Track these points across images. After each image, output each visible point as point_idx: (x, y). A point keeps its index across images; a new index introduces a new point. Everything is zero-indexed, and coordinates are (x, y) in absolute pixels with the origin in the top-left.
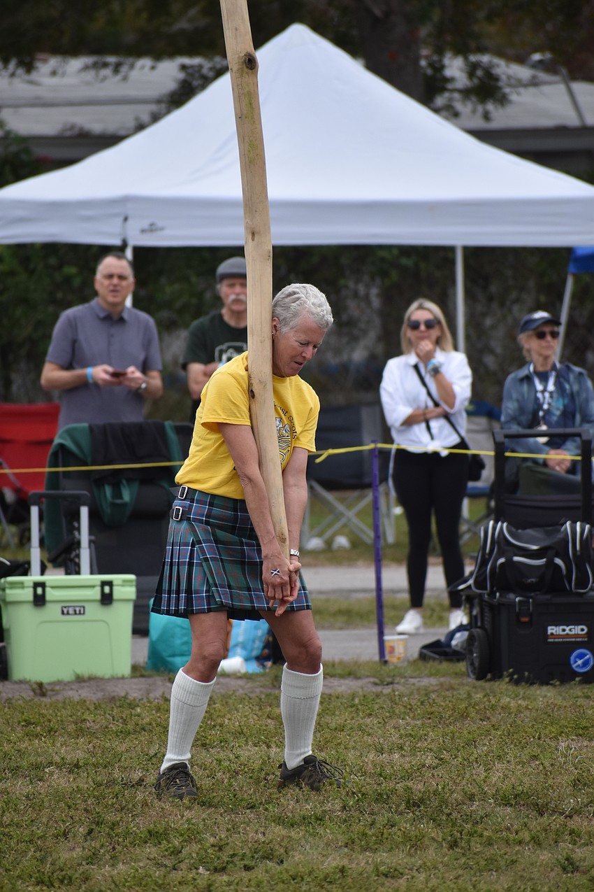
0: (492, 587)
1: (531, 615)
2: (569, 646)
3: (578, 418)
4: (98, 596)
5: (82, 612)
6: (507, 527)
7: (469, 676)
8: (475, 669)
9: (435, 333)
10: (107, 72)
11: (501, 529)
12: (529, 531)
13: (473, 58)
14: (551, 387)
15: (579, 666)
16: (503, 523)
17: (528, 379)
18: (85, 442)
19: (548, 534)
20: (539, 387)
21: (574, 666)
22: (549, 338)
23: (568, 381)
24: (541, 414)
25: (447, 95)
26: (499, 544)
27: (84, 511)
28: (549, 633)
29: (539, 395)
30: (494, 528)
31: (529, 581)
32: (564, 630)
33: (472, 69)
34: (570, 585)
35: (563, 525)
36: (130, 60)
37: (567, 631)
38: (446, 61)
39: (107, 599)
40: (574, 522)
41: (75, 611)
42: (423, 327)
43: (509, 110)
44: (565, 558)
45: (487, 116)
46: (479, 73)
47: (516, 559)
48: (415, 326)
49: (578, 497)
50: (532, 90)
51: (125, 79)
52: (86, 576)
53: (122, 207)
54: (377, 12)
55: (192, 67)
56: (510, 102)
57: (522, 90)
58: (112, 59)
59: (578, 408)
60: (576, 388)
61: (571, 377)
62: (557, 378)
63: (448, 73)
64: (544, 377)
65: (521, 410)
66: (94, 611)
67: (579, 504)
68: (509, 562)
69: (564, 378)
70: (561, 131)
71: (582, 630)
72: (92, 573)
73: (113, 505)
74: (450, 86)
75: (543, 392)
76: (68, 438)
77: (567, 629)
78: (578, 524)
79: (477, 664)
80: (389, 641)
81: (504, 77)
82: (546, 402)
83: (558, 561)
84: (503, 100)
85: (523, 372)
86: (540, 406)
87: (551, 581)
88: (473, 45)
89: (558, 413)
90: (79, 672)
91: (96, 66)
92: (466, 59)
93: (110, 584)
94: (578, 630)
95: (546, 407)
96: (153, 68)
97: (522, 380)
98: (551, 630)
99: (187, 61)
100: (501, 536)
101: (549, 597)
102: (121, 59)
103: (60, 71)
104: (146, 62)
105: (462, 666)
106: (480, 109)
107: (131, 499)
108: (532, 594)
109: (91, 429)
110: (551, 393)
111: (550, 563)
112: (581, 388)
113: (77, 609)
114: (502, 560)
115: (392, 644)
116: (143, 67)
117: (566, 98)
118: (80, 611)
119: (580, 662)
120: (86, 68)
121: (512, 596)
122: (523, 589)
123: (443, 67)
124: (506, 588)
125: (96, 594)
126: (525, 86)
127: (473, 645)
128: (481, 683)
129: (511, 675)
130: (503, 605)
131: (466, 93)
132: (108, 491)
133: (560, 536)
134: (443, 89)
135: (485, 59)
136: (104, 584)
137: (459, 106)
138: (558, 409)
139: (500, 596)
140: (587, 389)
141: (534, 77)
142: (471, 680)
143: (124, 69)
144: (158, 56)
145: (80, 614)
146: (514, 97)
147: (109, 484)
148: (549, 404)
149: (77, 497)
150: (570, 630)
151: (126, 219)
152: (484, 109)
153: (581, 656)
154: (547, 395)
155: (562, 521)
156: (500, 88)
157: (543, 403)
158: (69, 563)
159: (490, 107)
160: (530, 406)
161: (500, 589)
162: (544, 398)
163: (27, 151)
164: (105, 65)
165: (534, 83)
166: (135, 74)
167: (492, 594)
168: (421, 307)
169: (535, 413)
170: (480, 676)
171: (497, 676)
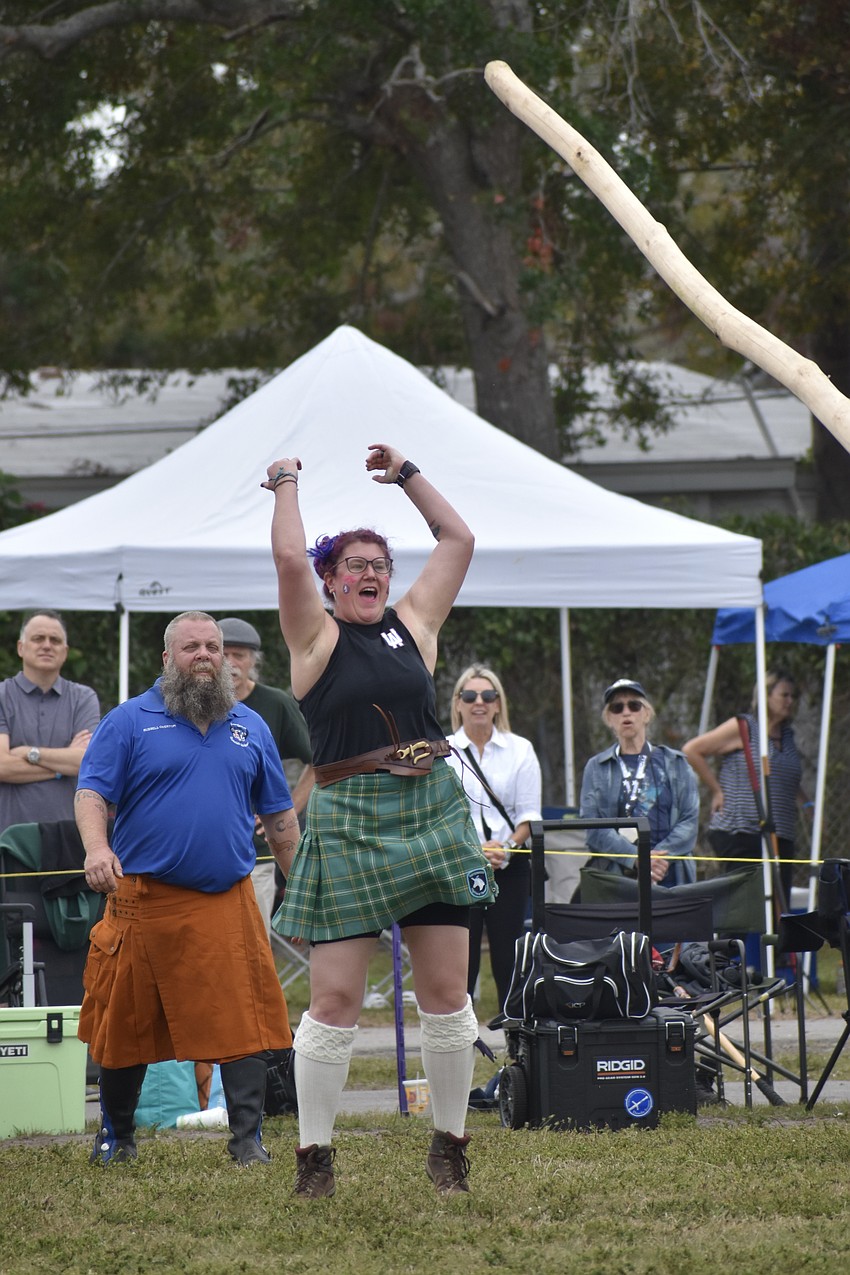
0: (528, 1014)
1: (576, 1048)
2: (625, 1085)
3: (675, 812)
4: (45, 1034)
5: (24, 1053)
6: (546, 938)
7: (503, 1126)
8: (510, 1116)
9: (493, 708)
10: (129, 390)
11: (540, 940)
12: (574, 944)
13: (621, 368)
14: (641, 774)
15: (635, 1109)
16: (542, 934)
17: (612, 763)
18: (34, 847)
19: (597, 947)
20: (627, 774)
21: (629, 1110)
22: (626, 711)
23: (663, 767)
24: (628, 807)
25: (589, 416)
26: (536, 959)
27: (28, 929)
28: (599, 1068)
29: (626, 783)
30: (531, 941)
31: (574, 1005)
32: (616, 1066)
33: (622, 383)
34: (624, 1012)
35: (614, 936)
36: (159, 374)
37: (621, 1067)
38: (586, 372)
39: (55, 1036)
40: (629, 932)
41: (16, 1051)
42: (479, 700)
43: (672, 435)
44: (617, 975)
45: (643, 445)
46: (632, 387)
47: (557, 978)
48: (470, 698)
49: (636, 905)
50: (703, 409)
51: (153, 399)
52: (29, 1008)
53: (115, 563)
54: (489, 307)
55: (244, 381)
56: (673, 424)
57: (690, 410)
58: (135, 374)
59: (675, 801)
60: (672, 775)
61: (667, 761)
62: (649, 762)
63: (589, 386)
64: (632, 761)
65: (604, 801)
66: (38, 1050)
67: (637, 914)
68: (550, 981)
69: (659, 763)
70: (746, 463)
71: (639, 1065)
72: (38, 1003)
73: (68, 922)
74: (592, 405)
75: (631, 779)
76: (12, 840)
77: (621, 1064)
78: (634, 934)
79: (512, 1111)
80: (409, 1086)
81: (665, 392)
82: (634, 791)
83: (609, 980)
84: (665, 423)
85: (607, 755)
86: (627, 797)
87: (601, 1006)
88: (623, 350)
89: (650, 806)
90: (21, 1128)
91: (114, 382)
92: (613, 367)
93: (59, 1017)
94: (634, 1065)
95: (633, 798)
96: (191, 384)
97: (604, 764)
98: (601, 1065)
99: (235, 373)
100: (540, 951)
101: (598, 1024)
102: (148, 373)
103: (66, 391)
104: (182, 376)
105: (495, 1116)
106: (634, 434)
107: (91, 914)
108: (578, 1021)
109: (40, 827)
110: (640, 781)
111: (599, 983)
112: (679, 775)
113: (19, 1049)
114: (541, 980)
115: (412, 1091)
116: (176, 384)
117: (753, 420)
118: (21, 1050)
119: (636, 1105)
120: (100, 386)
121: (552, 1024)
122: (567, 1015)
123: (581, 379)
124: (545, 1015)
125: (42, 1029)
126: (695, 404)
127: (507, 1087)
128: (515, 1134)
129: (552, 1122)
130: (542, 1035)
131: (615, 414)
132: (62, 905)
133: (612, 949)
134: (585, 409)
135: (641, 367)
136: (51, 1017)
137: (605, 431)
138: (649, 801)
139: (538, 1024)
140: (687, 777)
141: (707, 391)
142: (507, 1130)
143: (152, 386)
144: (197, 366)
145: (21, 1055)
146: (679, 418)
147: (62, 898)
148: (638, 795)
149: (19, 910)
150: (624, 1065)
151: (120, 577)
152: (641, 435)
153: (637, 1098)
154: (635, 783)
155: (614, 932)
156: (659, 407)
157: (631, 793)
158: (13, 996)
159: (648, 431)
160: (615, 796)
161: (537, 1016)
162: (632, 787)
163: (14, 495)
164: (127, 381)
165: (706, 400)
166: (168, 392)
167: (529, 1022)
168: (478, 675)
169: (621, 806)
170: (517, 1126)
171: (536, 1124)
